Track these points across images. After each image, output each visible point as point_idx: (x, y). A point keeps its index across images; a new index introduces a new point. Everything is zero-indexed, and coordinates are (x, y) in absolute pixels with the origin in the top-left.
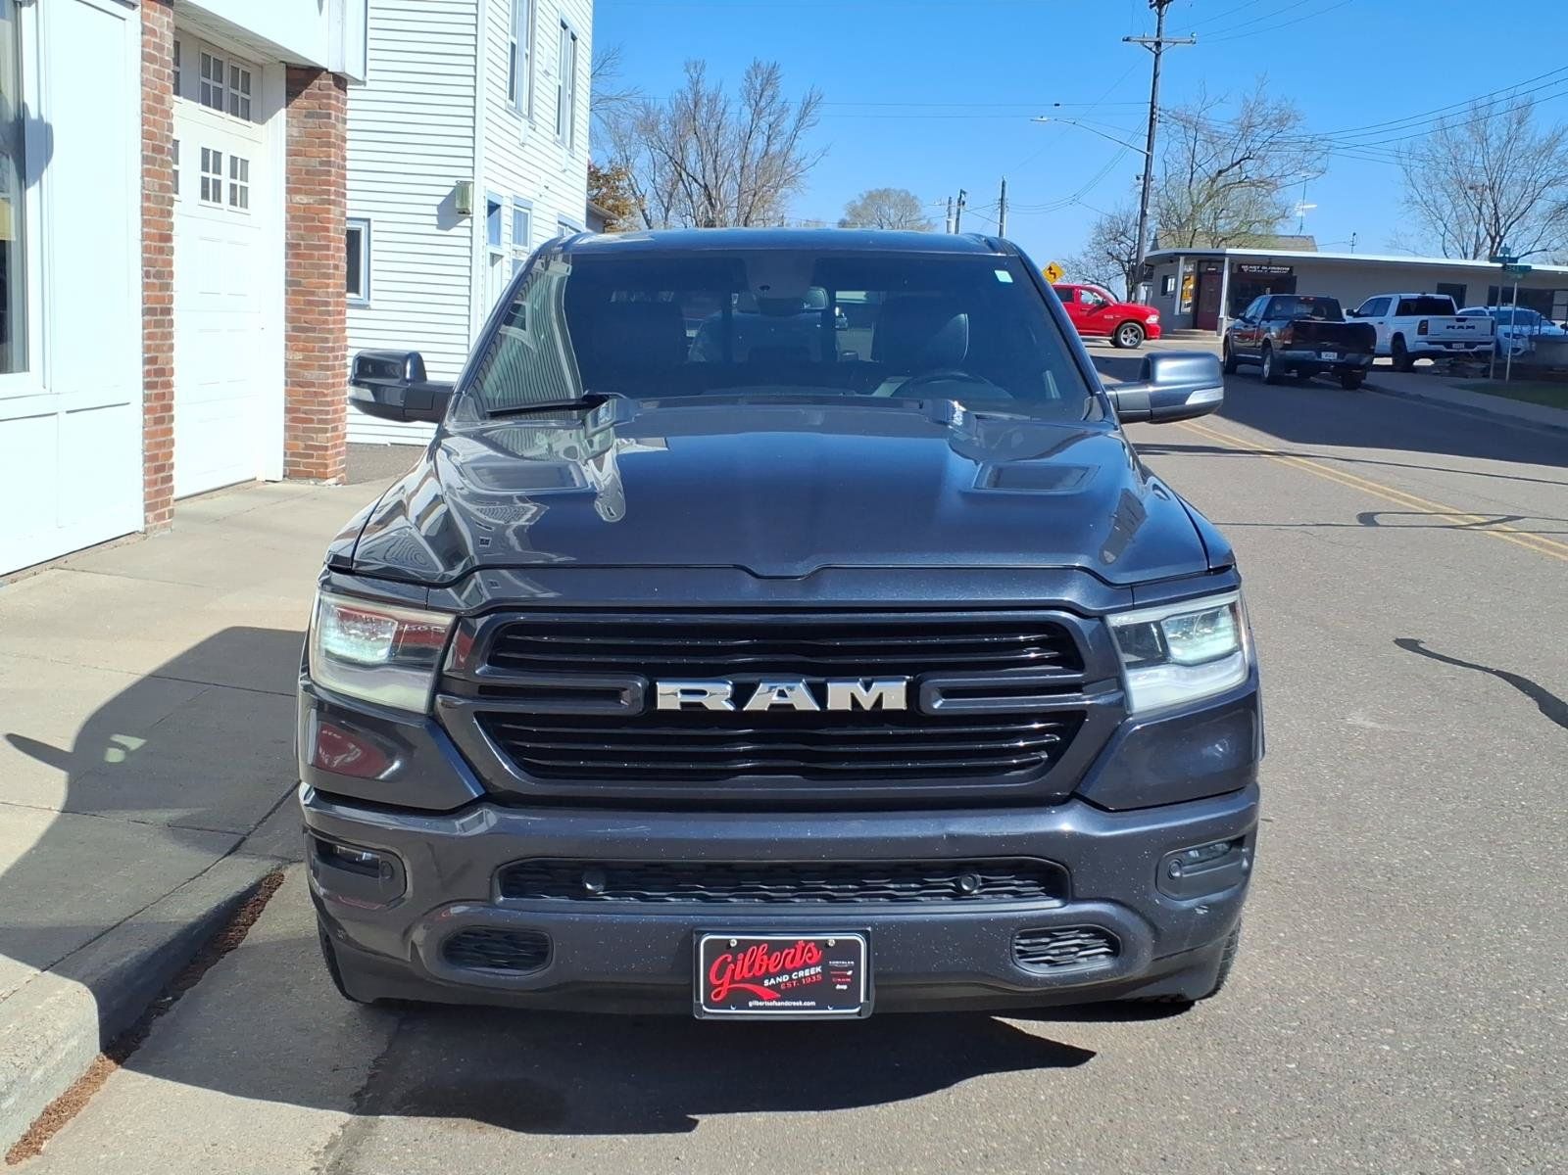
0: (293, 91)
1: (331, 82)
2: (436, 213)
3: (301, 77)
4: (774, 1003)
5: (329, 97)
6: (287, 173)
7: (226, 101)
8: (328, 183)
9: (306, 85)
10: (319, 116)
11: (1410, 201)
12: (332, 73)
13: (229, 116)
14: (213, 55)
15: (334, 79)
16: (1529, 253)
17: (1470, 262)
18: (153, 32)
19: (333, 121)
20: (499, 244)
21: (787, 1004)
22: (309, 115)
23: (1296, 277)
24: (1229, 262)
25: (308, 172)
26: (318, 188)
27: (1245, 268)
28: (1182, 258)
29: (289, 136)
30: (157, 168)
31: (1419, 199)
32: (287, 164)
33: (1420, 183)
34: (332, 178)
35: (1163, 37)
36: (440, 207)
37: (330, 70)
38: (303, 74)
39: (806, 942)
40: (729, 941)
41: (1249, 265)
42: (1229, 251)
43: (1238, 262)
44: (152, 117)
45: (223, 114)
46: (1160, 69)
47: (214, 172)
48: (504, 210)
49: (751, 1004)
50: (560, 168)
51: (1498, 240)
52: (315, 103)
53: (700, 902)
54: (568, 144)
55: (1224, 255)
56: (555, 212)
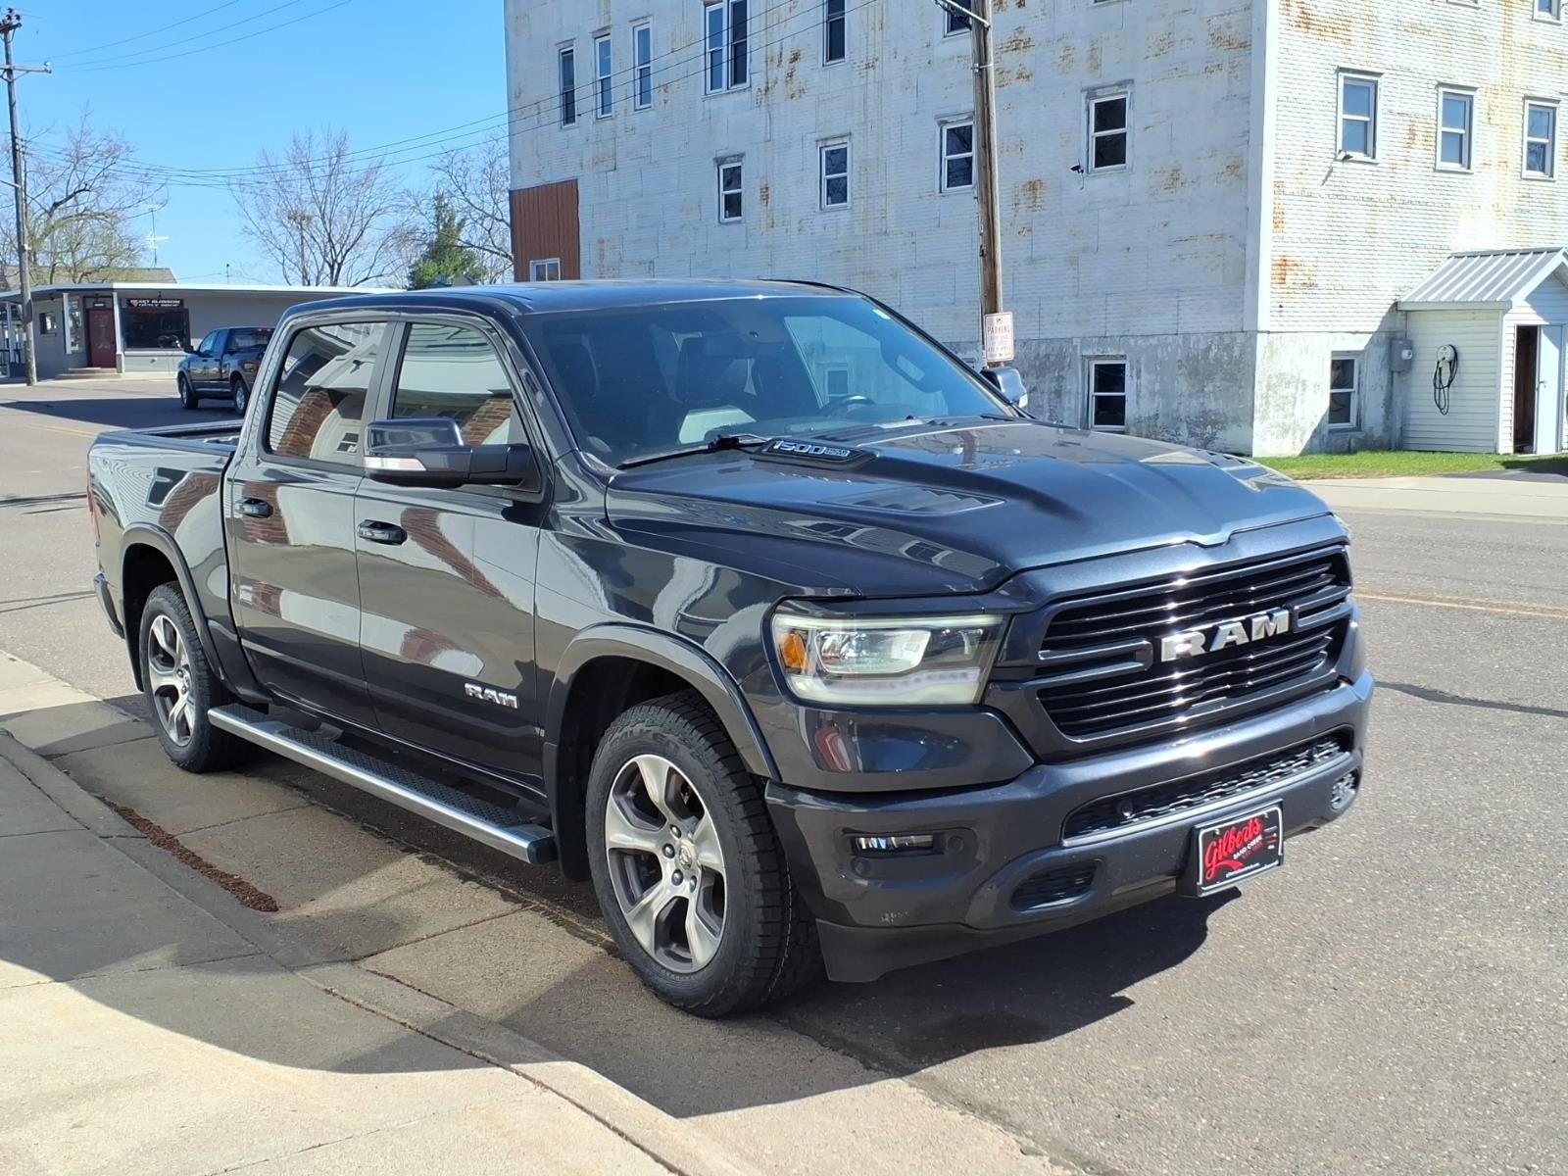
11: (246, 230)
16: (366, 279)
17: (313, 288)
23: (187, 310)
24: (118, 297)
27: (134, 302)
28: (65, 295)
31: (254, 230)
33: (254, 215)
35: (14, 63)
39: (1254, 819)
40: (1214, 832)
41: (139, 300)
42: (116, 285)
43: (126, 297)
46: (15, 98)
51: (336, 266)
55: (112, 290)
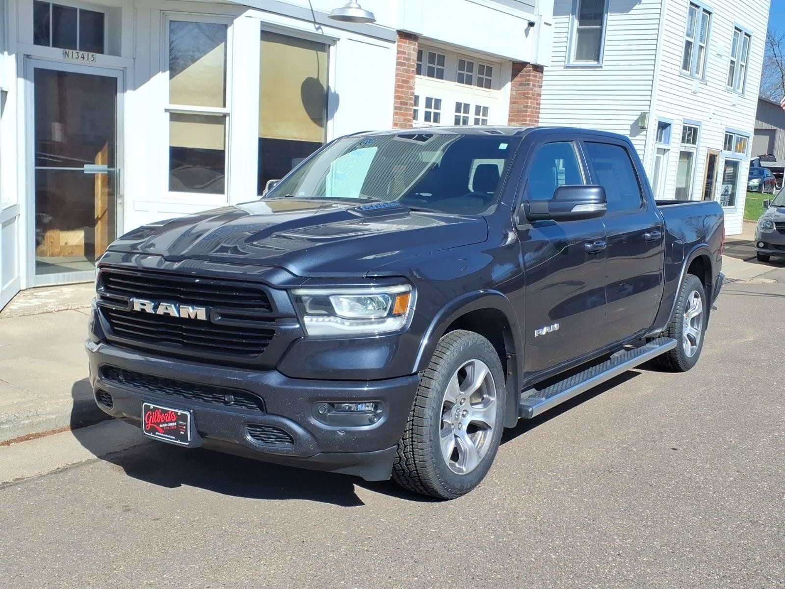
0: (514, 75)
1: (531, 69)
2: (630, 129)
3: (518, 67)
4: (162, 435)
5: (529, 75)
6: (509, 112)
7: (474, 79)
8: (526, 116)
9: (520, 70)
10: (525, 85)
12: (532, 64)
13: (476, 87)
14: (466, 60)
15: (533, 67)
18: (404, 53)
19: (531, 87)
20: (668, 143)
21: (166, 436)
22: (521, 85)
25: (518, 111)
26: (521, 118)
29: (512, 95)
30: (403, 111)
32: (510, 108)
34: (528, 114)
36: (632, 126)
37: (531, 63)
38: (520, 65)
39: (172, 412)
40: (150, 406)
44: (400, 90)
45: (472, 86)
47: (464, 113)
48: (673, 127)
49: (157, 433)
50: (731, 104)
52: (524, 79)
53: (165, 394)
54: (740, 91)
56: (724, 127)
